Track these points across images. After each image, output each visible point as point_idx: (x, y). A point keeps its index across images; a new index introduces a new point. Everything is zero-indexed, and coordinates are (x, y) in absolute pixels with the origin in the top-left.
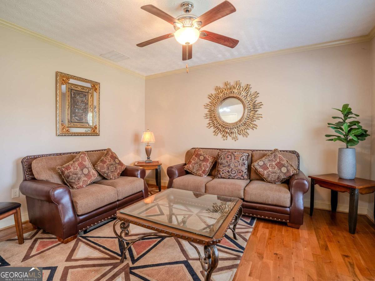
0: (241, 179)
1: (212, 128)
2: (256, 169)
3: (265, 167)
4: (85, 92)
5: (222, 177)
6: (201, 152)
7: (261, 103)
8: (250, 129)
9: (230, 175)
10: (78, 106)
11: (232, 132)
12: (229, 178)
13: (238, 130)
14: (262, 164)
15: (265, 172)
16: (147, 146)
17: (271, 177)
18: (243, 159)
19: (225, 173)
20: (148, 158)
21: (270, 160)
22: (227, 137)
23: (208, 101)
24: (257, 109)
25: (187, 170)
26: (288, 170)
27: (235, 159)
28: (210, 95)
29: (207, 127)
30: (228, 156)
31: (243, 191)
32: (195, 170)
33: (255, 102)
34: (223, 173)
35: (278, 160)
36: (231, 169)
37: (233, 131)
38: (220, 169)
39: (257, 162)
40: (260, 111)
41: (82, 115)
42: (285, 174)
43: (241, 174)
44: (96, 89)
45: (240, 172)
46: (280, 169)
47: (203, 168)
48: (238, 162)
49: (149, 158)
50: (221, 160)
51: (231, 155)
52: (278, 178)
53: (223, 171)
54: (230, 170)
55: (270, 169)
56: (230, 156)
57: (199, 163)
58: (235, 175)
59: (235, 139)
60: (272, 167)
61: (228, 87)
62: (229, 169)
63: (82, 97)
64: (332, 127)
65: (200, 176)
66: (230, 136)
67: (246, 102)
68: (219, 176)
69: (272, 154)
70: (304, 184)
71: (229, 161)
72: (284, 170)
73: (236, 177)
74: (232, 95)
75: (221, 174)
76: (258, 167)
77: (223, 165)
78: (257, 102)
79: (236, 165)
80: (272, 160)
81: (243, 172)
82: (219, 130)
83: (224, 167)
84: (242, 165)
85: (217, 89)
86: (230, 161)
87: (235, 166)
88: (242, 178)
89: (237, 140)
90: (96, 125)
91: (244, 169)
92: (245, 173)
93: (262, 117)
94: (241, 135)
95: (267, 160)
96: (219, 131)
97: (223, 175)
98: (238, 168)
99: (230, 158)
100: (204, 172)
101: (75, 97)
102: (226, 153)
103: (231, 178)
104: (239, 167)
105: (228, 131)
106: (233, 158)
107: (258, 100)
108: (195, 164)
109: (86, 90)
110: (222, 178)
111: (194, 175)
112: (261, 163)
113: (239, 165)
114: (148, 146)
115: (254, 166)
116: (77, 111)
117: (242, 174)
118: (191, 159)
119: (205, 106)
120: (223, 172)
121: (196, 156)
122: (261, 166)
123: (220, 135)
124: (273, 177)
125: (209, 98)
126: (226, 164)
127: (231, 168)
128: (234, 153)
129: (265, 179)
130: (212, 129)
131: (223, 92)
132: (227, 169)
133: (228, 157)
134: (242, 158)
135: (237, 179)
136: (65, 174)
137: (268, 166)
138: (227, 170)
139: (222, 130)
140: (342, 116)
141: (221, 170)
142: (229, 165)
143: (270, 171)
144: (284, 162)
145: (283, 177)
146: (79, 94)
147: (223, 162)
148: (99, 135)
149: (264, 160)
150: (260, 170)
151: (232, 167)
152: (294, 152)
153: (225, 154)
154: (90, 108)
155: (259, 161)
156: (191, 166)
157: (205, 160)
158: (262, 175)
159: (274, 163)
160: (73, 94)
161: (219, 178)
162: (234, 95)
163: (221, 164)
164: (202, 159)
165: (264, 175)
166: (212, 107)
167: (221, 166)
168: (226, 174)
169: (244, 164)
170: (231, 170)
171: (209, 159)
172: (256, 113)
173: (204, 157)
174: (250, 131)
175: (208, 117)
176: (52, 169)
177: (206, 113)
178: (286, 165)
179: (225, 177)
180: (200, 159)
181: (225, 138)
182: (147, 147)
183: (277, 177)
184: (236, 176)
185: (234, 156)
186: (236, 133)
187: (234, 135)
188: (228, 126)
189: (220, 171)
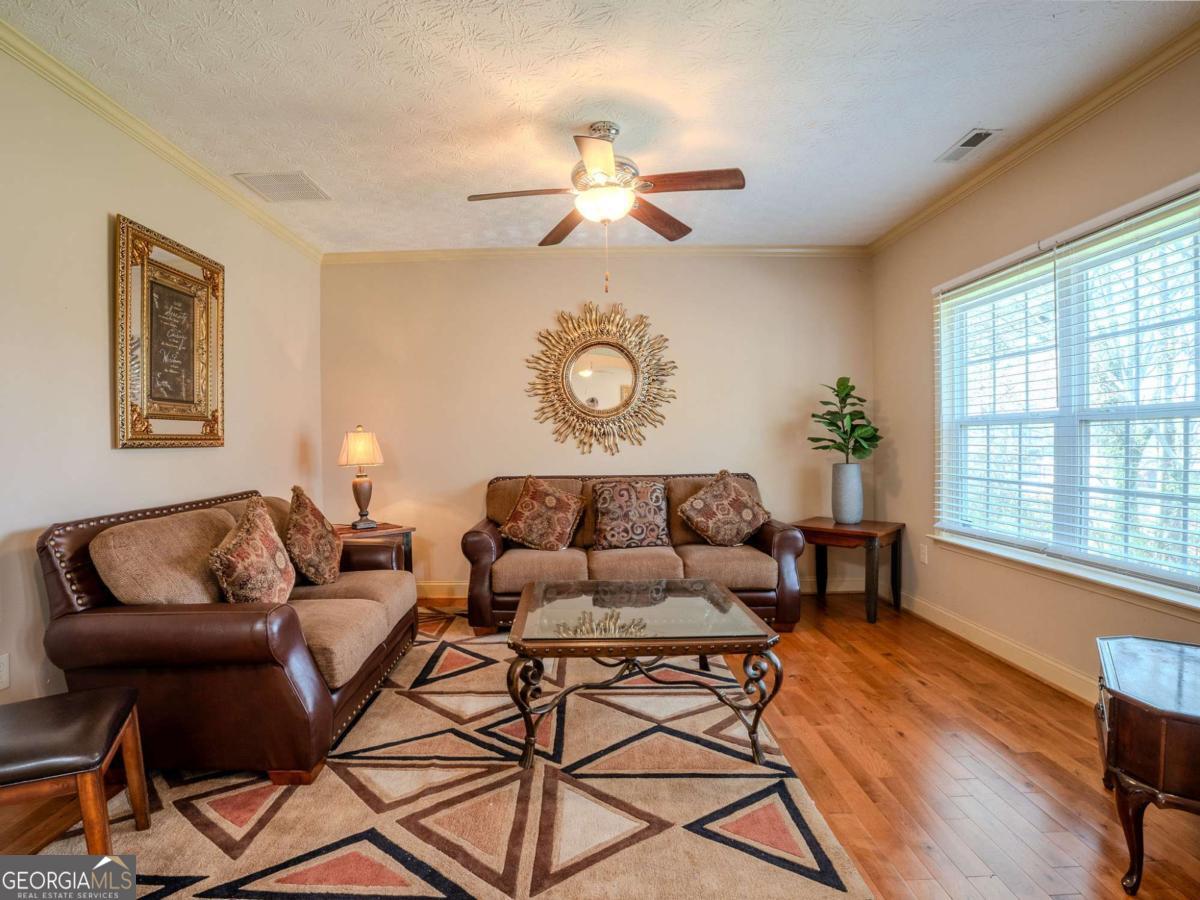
0: (657, 545)
1: (551, 420)
2: (688, 517)
3: (708, 513)
4: (186, 294)
5: (613, 544)
6: (545, 486)
7: (673, 362)
8: (648, 425)
9: (631, 539)
10: (168, 341)
11: (604, 433)
12: (629, 546)
13: (620, 426)
14: (702, 506)
15: (711, 523)
16: (358, 476)
17: (722, 533)
18: (657, 497)
19: (618, 533)
20: (362, 515)
21: (715, 496)
22: (591, 445)
23: (537, 349)
24: (663, 378)
25: (510, 537)
26: (755, 516)
27: (638, 498)
28: (544, 333)
29: (536, 419)
30: (622, 492)
31: (681, 568)
32: (534, 536)
33: (659, 360)
34: (613, 536)
35: (733, 495)
36: (631, 524)
37: (607, 429)
38: (604, 527)
39: (688, 503)
40: (670, 383)
41: (179, 375)
42: (750, 523)
43: (654, 534)
44: (215, 288)
45: (652, 530)
46: (739, 513)
47: (559, 529)
48: (647, 504)
49: (364, 514)
50: (603, 504)
51: (627, 490)
52: (738, 533)
53: (612, 529)
54: (629, 526)
55: (720, 516)
56: (625, 493)
57: (545, 516)
58: (643, 536)
59: (612, 450)
60: (723, 509)
61: (594, 316)
62: (628, 523)
63: (177, 312)
64: (824, 422)
65: (551, 549)
66: (600, 443)
67: (639, 358)
68: (605, 543)
69: (717, 481)
70: (795, 539)
71: (624, 505)
72: (747, 515)
73: (645, 543)
74: (604, 338)
75: (609, 538)
76: (692, 514)
77: (611, 516)
78: (663, 361)
79: (642, 511)
80: (721, 496)
81: (659, 527)
82: (569, 426)
83: (613, 519)
84: (655, 513)
85: (562, 319)
86: (629, 503)
87: (640, 516)
88: (659, 542)
89: (616, 454)
90: (217, 411)
91: (660, 520)
92: (663, 530)
93: (674, 398)
94: (627, 441)
95: (709, 495)
96: (571, 429)
97: (614, 541)
98: (645, 520)
99: (626, 498)
100: (560, 538)
101: (162, 311)
102: (616, 486)
103: (633, 545)
104: (650, 517)
105: (595, 430)
106: (634, 497)
107: (666, 356)
108: (533, 519)
109: (190, 287)
110: (612, 547)
111: (531, 548)
112: (699, 504)
113: (649, 512)
114: (361, 476)
115: (683, 513)
116: (166, 358)
117: (656, 532)
118: (519, 506)
119: (527, 361)
120: (613, 532)
121: (533, 498)
122: (699, 511)
123: (572, 442)
124: (727, 532)
125: (540, 341)
126: (619, 512)
127: (632, 521)
128: (633, 484)
129: (710, 538)
130: (550, 425)
131: (579, 328)
132: (623, 524)
133: (622, 496)
134: (655, 495)
135: (648, 546)
136: (236, 574)
137: (715, 510)
138: (623, 528)
139: (578, 427)
140: (836, 400)
141: (608, 528)
142: (626, 515)
143: (719, 520)
144: (745, 498)
145: (747, 530)
146: (172, 300)
147: (610, 507)
148: (222, 444)
149: (703, 497)
150: (699, 519)
151: (634, 519)
152: (746, 476)
153: (613, 487)
154: (200, 351)
155: (691, 499)
156: (521, 525)
157: (561, 506)
158: (703, 531)
159: (726, 502)
160: (158, 300)
161: (604, 548)
162: (610, 339)
163: (603, 514)
164: (554, 504)
165: (707, 531)
166: (551, 366)
167: (606, 519)
168: (624, 538)
169: (660, 510)
170: (632, 527)
171: (571, 502)
172: (663, 386)
173: (558, 500)
174: (647, 430)
175: (540, 392)
176: (179, 563)
177: (531, 381)
178: (750, 504)
179: (618, 544)
180: (546, 506)
181: (586, 448)
182: (357, 480)
183: (735, 531)
184: (644, 539)
185: (636, 492)
186: (614, 435)
187: (610, 441)
188: (594, 417)
189: (605, 530)
